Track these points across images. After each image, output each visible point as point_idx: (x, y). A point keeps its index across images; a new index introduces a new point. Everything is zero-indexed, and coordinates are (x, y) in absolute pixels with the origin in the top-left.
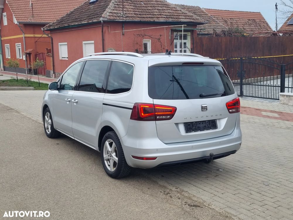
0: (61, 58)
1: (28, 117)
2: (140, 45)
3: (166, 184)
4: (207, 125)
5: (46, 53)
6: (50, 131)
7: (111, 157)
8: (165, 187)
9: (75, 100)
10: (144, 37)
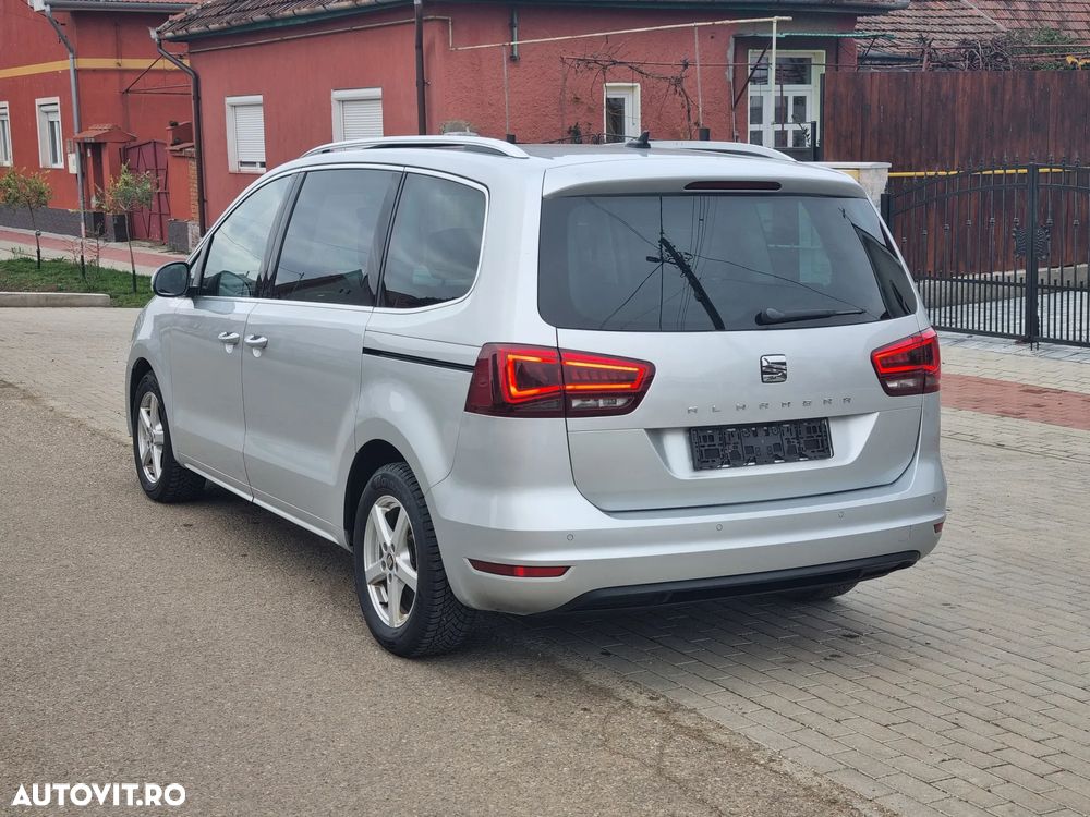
0: (233, 167)
1: (75, 416)
2: (589, 108)
3: (611, 683)
4: (785, 442)
5: (171, 142)
6: (159, 471)
7: (391, 568)
8: (607, 694)
9: (256, 338)
10: (608, 73)
